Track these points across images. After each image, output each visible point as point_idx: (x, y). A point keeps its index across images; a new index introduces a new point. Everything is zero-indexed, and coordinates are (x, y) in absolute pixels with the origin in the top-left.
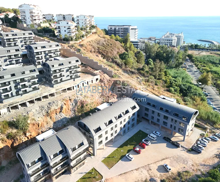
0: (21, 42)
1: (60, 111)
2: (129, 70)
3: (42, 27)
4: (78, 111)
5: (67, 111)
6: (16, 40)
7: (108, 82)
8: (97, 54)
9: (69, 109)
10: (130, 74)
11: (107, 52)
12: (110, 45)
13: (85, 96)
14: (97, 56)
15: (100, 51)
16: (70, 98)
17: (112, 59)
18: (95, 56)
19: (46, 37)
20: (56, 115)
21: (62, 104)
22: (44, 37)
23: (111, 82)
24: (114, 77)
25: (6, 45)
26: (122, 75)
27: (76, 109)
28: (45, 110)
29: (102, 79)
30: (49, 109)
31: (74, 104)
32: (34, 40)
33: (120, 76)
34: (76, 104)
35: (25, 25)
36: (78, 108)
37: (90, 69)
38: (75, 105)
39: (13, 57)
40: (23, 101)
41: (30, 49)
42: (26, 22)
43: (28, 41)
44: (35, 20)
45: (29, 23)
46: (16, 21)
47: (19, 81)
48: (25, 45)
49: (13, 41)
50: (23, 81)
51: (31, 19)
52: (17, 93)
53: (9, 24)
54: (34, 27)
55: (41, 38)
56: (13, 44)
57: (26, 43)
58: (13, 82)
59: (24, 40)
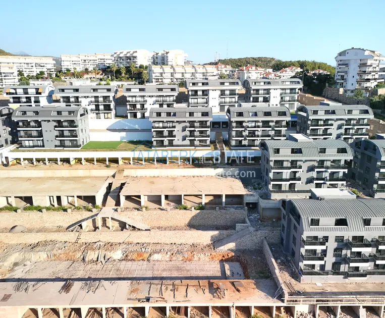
0: (340, 127)
3: (380, 95)
6: (330, 122)
25: (308, 132)
32: (369, 127)
35: (341, 91)
39: (328, 164)
40: (354, 301)
41: (366, 149)
42: (344, 85)
43: (356, 127)
44: (368, 80)
45: (350, 87)
46: (324, 82)
47: (351, 239)
48: (345, 134)
49: (324, 126)
50: (359, 241)
51: (358, 77)
52: (336, 266)
53: (306, 88)
54: (363, 95)
55: (381, 122)
56: (322, 130)
57: (348, 131)
58: (336, 239)
59: (346, 125)
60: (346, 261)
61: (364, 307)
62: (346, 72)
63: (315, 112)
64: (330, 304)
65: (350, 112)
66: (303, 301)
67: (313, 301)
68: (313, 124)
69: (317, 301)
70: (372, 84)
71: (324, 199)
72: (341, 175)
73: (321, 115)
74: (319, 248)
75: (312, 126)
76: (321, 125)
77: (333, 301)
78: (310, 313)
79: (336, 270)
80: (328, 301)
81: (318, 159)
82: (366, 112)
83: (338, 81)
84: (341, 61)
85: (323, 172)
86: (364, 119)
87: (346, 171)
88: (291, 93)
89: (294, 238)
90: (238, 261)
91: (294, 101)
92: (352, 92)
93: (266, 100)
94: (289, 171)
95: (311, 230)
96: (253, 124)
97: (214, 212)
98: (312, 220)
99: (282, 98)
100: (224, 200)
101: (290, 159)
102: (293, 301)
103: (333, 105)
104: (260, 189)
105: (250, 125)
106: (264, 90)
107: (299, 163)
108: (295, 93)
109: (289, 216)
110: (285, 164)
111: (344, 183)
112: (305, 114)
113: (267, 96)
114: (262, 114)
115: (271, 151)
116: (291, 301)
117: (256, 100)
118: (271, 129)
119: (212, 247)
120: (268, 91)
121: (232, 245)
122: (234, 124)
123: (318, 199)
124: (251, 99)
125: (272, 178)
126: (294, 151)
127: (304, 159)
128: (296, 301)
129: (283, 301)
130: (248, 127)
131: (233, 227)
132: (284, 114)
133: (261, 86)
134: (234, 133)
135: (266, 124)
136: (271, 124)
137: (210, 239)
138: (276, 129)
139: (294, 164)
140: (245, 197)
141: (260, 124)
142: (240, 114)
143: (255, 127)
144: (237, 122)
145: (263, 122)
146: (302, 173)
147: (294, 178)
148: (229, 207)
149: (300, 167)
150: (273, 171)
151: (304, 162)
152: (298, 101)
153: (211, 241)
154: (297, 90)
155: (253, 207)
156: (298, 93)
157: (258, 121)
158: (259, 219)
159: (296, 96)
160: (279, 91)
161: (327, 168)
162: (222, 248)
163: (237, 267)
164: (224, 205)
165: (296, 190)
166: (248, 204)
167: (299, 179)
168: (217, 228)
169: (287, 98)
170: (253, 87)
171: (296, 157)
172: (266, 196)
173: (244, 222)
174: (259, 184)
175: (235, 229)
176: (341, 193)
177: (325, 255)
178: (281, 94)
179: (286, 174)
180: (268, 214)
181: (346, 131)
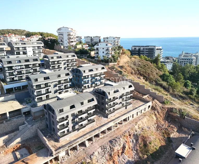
0: (64, 64)
1: (122, 151)
2: (178, 95)
3: (78, 48)
4: (141, 151)
5: (129, 150)
6: (60, 62)
7: (162, 110)
8: (139, 76)
9: (130, 148)
10: (181, 100)
11: (148, 73)
12: (146, 66)
13: (143, 129)
14: (139, 78)
15: (141, 72)
16: (129, 133)
17: (156, 82)
18: (137, 78)
19: (84, 58)
20: (118, 157)
21: (124, 142)
22: (82, 59)
23: (165, 110)
24: (166, 103)
25: (51, 68)
26: (173, 101)
27: (138, 148)
28: (107, 152)
29: (154, 106)
30: (112, 150)
31: (135, 141)
32: (76, 63)
33: (172, 103)
34: (137, 140)
35: (62, 47)
36: (139, 146)
37: (137, 94)
38: (136, 143)
39: (63, 82)
40: (83, 139)
41: (77, 72)
42: (63, 44)
43: (71, 63)
44: (72, 42)
45: (65, 45)
46: (54, 43)
47: (77, 113)
48: (68, 67)
49: (57, 64)
50: (81, 112)
51: (68, 41)
52: (73, 127)
53: (46, 46)
54: (72, 49)
55: (80, 60)
56: (57, 66)
57: (68, 65)
58: (72, 115)
59: (67, 63)
60: (77, 123)
61: (87, 140)
62: (63, 38)
63: (52, 58)
64: (74, 146)
65: (67, 56)
66: (62, 150)
67: (67, 148)
68: (52, 63)
69: (68, 147)
70: (74, 44)
71: (63, 99)
72: (69, 86)
73: (55, 59)
74: (65, 122)
75: (52, 64)
76: (56, 64)
77: (75, 144)
78: (66, 155)
79: (74, 129)
80: (73, 145)
81: (58, 80)
82: (74, 56)
83: (60, 42)
84: (59, 33)
85: (61, 86)
86: (74, 59)
87: (70, 83)
88: (38, 49)
89: (53, 122)
90: (24, 147)
91: (41, 53)
92: (67, 47)
93: (25, 53)
94: (45, 89)
95: (61, 115)
96: (19, 67)
97: (3, 125)
98: (60, 110)
99: (34, 52)
100: (8, 115)
101: (44, 83)
102: (58, 153)
103: (60, 54)
104: (30, 103)
105: (17, 68)
106: (23, 47)
107: (49, 84)
108: (40, 49)
109: (48, 112)
110: (42, 86)
111: (71, 89)
112: (47, 59)
113: (25, 51)
114: (24, 61)
115: (33, 81)
116: (57, 153)
117: (18, 53)
118: (31, 69)
119: (5, 146)
120: (25, 48)
121: (19, 140)
122: (7, 69)
123: (61, 99)
124: (15, 53)
125: (36, 95)
126: (45, 79)
127: (51, 81)
128: (59, 152)
129: (53, 156)
130: (16, 69)
131: (17, 129)
132: (36, 60)
133: (20, 45)
134: (7, 74)
135: (27, 66)
136: (30, 66)
137: (3, 142)
138: (33, 68)
139: (46, 85)
140: (22, 110)
141: (24, 67)
142: (10, 62)
143: (21, 69)
144: (8, 67)
145: (25, 65)
146: (52, 89)
147: (48, 92)
148: (13, 119)
149: (50, 86)
150: (36, 91)
151: (51, 83)
152: (42, 53)
153: (3, 143)
154: (41, 47)
155: (28, 114)
156: (42, 49)
157: (22, 65)
158: (33, 119)
159: (41, 50)
160: (32, 48)
161: (63, 84)
162: (12, 144)
163: (24, 151)
164: (9, 118)
165: (50, 98)
166: (24, 113)
167: (50, 92)
168: (6, 134)
169: (37, 52)
170: (15, 46)
171: (47, 81)
172: (35, 105)
173: (24, 124)
174: (29, 100)
175: (19, 130)
176: (70, 94)
177: (68, 125)
178: (33, 50)
179: (43, 91)
180: (37, 115)
181: (67, 66)
